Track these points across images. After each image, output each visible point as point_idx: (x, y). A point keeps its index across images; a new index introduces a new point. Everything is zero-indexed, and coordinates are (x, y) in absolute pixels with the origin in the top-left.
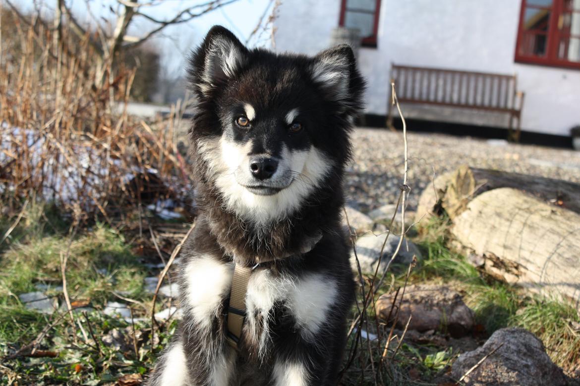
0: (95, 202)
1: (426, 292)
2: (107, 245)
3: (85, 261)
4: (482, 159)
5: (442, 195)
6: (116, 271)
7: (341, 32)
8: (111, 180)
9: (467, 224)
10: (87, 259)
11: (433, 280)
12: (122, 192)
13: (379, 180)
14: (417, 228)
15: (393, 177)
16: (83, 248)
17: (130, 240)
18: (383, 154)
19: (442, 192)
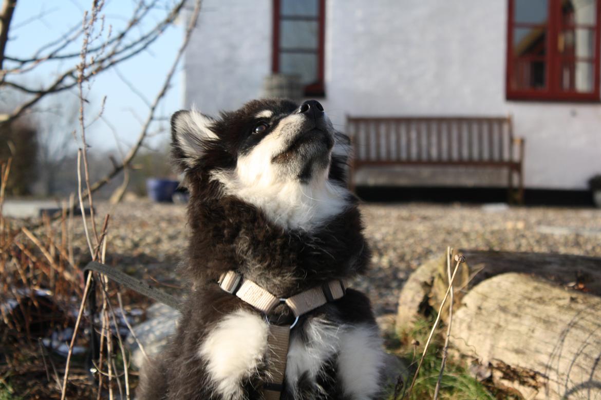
4: (477, 232)
5: (427, 289)
7: (276, 81)
9: (464, 325)
12: (5, 326)
14: (400, 336)
19: (428, 286)
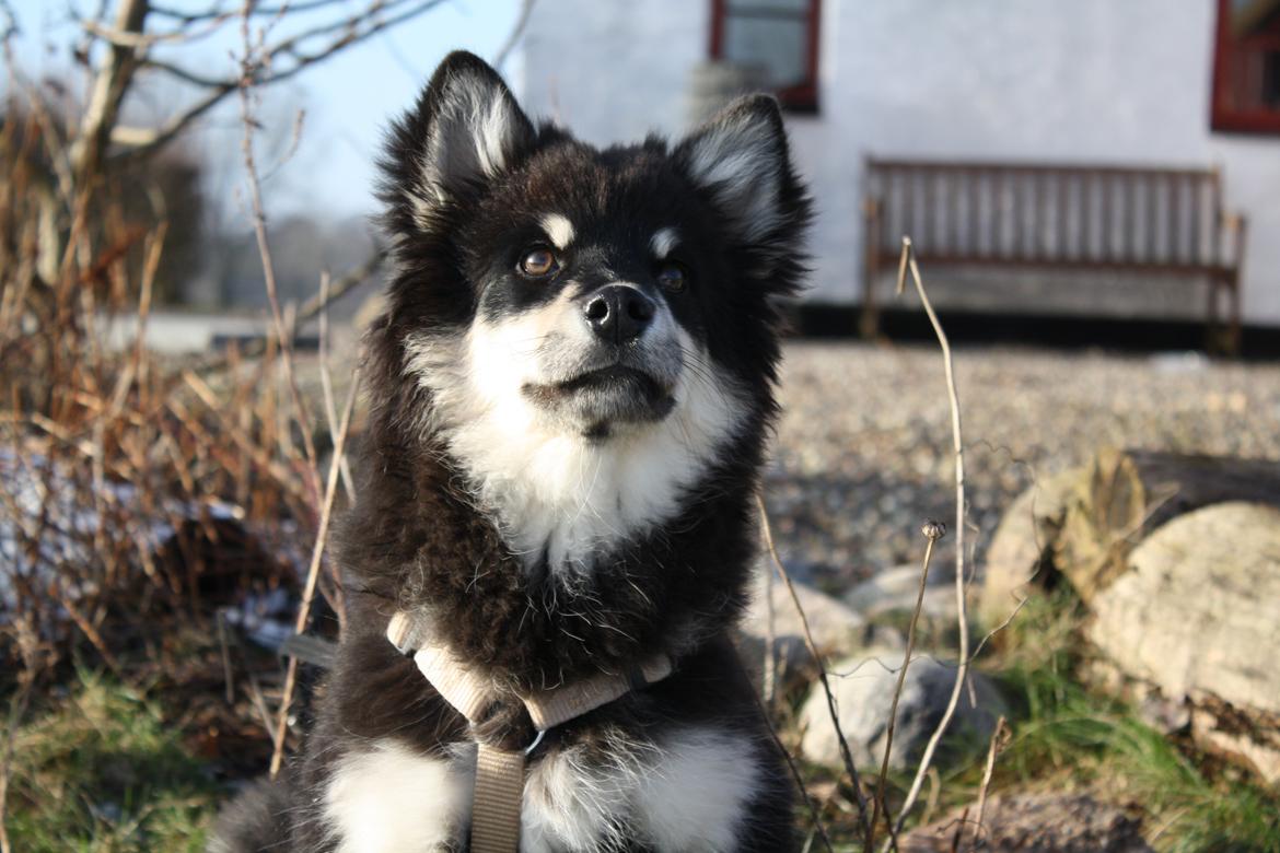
0: (68, 611)
1: (1034, 817)
2: (116, 736)
3: (54, 785)
4: (1144, 415)
5: (1052, 531)
6: (148, 809)
7: (718, 75)
8: (111, 545)
9: (1132, 614)
10: (60, 779)
11: (1047, 778)
12: (144, 578)
13: (859, 495)
15: (900, 484)
16: (46, 747)
17: (178, 716)
18: (865, 420)
19: (1053, 525)
